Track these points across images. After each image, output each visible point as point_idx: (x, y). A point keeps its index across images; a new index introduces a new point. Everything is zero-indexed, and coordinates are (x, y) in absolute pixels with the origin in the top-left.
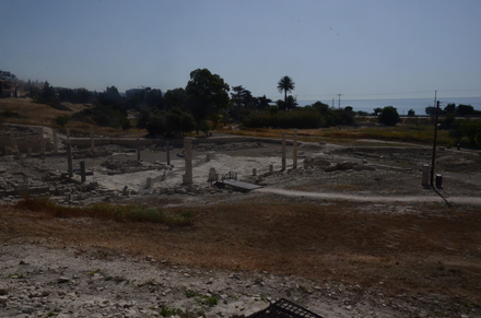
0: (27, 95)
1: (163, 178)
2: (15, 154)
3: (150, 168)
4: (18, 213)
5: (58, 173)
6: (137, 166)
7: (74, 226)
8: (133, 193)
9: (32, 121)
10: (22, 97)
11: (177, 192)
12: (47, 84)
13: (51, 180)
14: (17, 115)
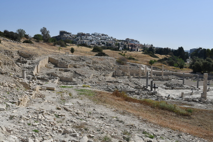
0: (142, 51)
1: (191, 94)
2: (128, 76)
3: (187, 88)
4: (111, 97)
5: (142, 86)
6: (181, 87)
7: (131, 105)
8: (173, 99)
9: (139, 62)
10: (140, 51)
11: (193, 101)
12: (152, 45)
13: (138, 88)
14: (134, 59)
